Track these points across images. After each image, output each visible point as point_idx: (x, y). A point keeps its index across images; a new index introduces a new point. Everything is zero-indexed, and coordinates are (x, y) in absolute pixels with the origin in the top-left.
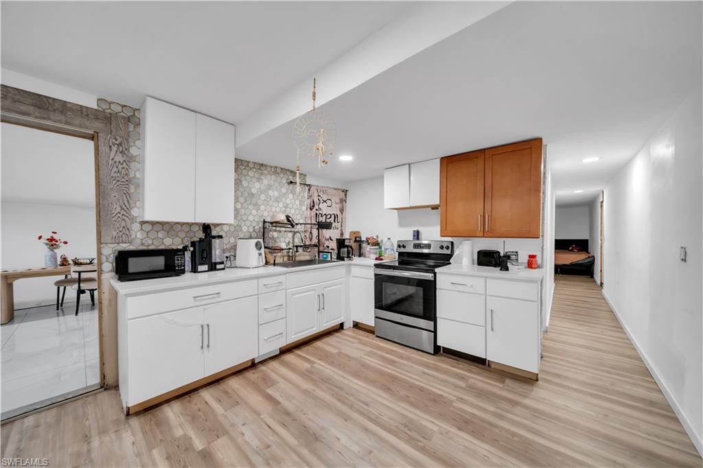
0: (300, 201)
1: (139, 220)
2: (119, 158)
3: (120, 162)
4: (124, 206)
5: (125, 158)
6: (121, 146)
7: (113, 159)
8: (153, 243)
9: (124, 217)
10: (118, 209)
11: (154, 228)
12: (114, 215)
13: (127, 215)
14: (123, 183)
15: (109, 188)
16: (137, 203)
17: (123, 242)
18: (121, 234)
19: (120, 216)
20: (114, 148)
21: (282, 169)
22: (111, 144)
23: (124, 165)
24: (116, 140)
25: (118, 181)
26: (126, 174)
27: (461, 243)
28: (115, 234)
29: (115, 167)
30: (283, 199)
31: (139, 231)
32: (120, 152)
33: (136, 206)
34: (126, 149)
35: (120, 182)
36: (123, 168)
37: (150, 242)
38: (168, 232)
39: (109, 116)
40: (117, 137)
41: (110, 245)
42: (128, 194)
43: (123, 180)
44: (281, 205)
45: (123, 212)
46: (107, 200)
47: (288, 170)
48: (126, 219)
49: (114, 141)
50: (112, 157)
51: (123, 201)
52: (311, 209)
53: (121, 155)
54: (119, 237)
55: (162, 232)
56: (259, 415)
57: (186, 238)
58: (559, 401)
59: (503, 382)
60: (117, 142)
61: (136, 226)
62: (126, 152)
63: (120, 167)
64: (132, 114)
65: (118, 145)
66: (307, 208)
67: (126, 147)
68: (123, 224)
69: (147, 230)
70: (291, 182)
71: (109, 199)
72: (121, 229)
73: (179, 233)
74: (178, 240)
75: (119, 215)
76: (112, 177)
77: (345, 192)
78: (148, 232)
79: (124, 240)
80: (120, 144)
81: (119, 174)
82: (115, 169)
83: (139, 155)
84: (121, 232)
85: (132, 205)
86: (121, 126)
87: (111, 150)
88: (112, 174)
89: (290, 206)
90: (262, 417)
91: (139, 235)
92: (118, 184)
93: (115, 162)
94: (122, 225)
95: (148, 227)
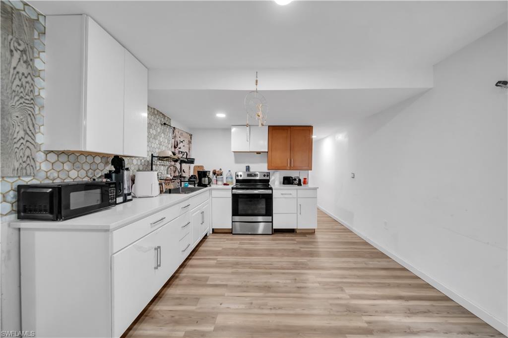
0: (168, 140)
1: (43, 149)
2: (22, 68)
3: (23, 74)
4: (28, 130)
5: (29, 70)
6: (25, 54)
7: (15, 68)
8: (58, 177)
9: (28, 144)
10: (22, 134)
11: (60, 159)
12: (16, 140)
13: (33, 142)
14: (27, 102)
15: (10, 104)
16: (42, 128)
17: (27, 175)
18: (24, 165)
19: (24, 142)
20: (17, 55)
21: (158, 111)
22: (12, 48)
23: (29, 79)
24: (19, 45)
25: (22, 97)
26: (31, 91)
27: (274, 173)
28: (17, 165)
29: (17, 79)
30: (158, 137)
31: (45, 161)
32: (25, 62)
33: (40, 132)
34: (31, 60)
35: (23, 100)
36: (27, 82)
37: (56, 175)
38: (73, 164)
39: (9, 10)
40: (20, 42)
41: (9, 180)
42: (32, 115)
43: (27, 97)
44: (157, 142)
45: (27, 138)
46: (7, 120)
47: (161, 113)
48: (31, 147)
49: (16, 44)
50: (14, 64)
51: (28, 124)
52: (175, 147)
53: (25, 65)
54: (22, 168)
55: (68, 163)
56: (224, 296)
57: (90, 170)
58: (327, 237)
59: (306, 237)
60: (21, 48)
61: (40, 156)
62: (31, 63)
63: (24, 80)
64: (36, 18)
65: (21, 51)
66: (172, 146)
67: (31, 57)
68: (28, 152)
69: (53, 162)
70: (165, 124)
71: (10, 119)
72: (25, 159)
73: (84, 165)
74: (83, 173)
75: (22, 141)
76: (14, 91)
77: (191, 135)
78: (53, 164)
79: (28, 172)
80: (24, 52)
81: (22, 89)
82: (17, 82)
83: (44, 70)
84: (24, 162)
85: (37, 131)
86: (25, 28)
87: (12, 55)
88: (14, 87)
89: (162, 143)
90: (226, 295)
91: (44, 167)
92: (22, 101)
93: (18, 73)
94: (27, 154)
95: (53, 158)
